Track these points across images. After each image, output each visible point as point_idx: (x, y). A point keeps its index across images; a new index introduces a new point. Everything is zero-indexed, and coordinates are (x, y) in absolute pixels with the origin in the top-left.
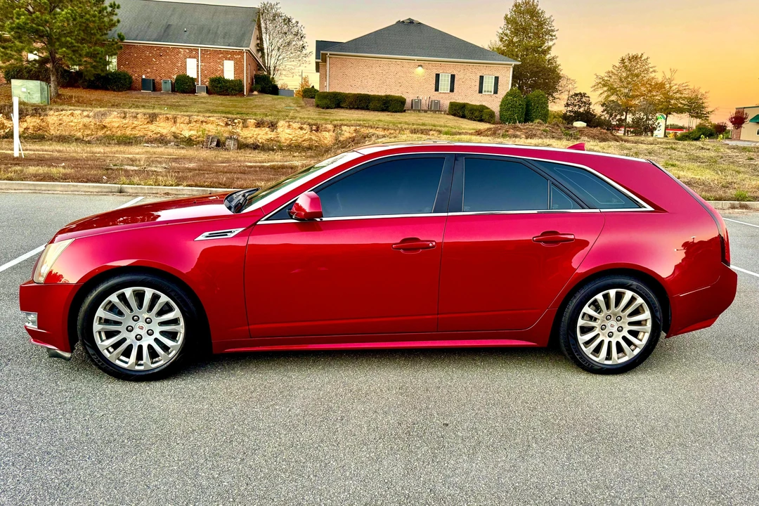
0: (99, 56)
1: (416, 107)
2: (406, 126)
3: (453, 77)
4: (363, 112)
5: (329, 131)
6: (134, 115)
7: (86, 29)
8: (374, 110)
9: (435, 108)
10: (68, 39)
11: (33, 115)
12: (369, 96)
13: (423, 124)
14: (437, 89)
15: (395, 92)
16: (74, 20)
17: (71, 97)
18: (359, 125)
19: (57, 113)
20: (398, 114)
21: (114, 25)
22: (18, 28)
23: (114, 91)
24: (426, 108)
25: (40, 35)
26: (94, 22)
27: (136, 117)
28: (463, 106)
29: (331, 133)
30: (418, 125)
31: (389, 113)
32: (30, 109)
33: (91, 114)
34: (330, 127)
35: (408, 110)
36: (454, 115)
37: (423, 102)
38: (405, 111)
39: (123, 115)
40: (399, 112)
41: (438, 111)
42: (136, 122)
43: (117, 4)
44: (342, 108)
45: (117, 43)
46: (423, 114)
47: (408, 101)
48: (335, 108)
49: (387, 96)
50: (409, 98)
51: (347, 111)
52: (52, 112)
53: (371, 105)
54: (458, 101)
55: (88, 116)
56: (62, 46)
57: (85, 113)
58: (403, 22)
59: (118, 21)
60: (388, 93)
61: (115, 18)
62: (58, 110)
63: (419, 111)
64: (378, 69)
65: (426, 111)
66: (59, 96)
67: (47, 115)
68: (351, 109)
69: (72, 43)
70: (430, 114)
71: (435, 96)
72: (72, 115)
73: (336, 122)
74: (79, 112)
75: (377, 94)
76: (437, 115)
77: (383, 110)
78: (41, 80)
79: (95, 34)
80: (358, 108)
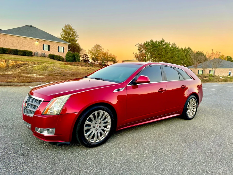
1: (36, 55)
2: (35, 61)
3: (49, 46)
4: (16, 55)
5: (3, 62)
8: (20, 55)
9: (43, 55)
12: (18, 50)
13: (41, 61)
14: (44, 49)
15: (28, 49)
18: (16, 60)
20: (30, 57)
24: (40, 55)
28: (54, 56)
29: (4, 63)
30: (39, 61)
31: (26, 56)
34: (4, 60)
35: (34, 56)
36: (51, 58)
37: (39, 53)
38: (32, 56)
40: (30, 56)
41: (45, 57)
44: (6, 54)
46: (39, 57)
47: (33, 53)
48: (3, 54)
49: (25, 51)
50: (34, 51)
51: (9, 55)
53: (19, 53)
54: (51, 54)
58: (28, 26)
60: (25, 49)
63: (38, 56)
64: (20, 41)
65: (40, 57)
68: (10, 54)
70: (42, 58)
71: (43, 52)
73: (6, 59)
75: (21, 49)
76: (45, 58)
77: (24, 55)
80: (13, 54)
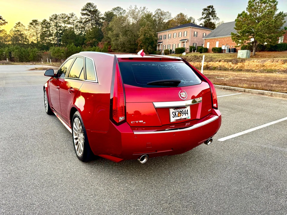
0: (273, 38)
6: (277, 61)
7: (268, 28)
10: (260, 33)
11: (240, 62)
16: (264, 25)
17: (259, 55)
19: (248, 61)
21: (283, 24)
22: (243, 32)
23: (279, 51)
25: (250, 33)
26: (272, 24)
27: (278, 61)
32: (240, 60)
33: (260, 61)
39: (272, 61)
42: (277, 64)
43: (285, 14)
45: (283, 31)
52: (247, 61)
55: (259, 62)
56: (257, 36)
57: (258, 61)
59: (285, 22)
61: (283, 21)
62: (249, 60)
66: (255, 55)
67: (245, 62)
69: (261, 34)
72: (253, 61)
74: (256, 60)
78: (248, 50)
79: (272, 29)
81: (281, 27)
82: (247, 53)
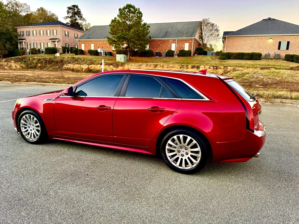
0: (143, 45)
1: (267, 57)
2: (259, 66)
3: (288, 43)
4: (240, 60)
5: (221, 69)
6: (150, 65)
7: (138, 36)
8: (245, 59)
9: (277, 57)
10: (133, 40)
11: (121, 66)
12: (243, 53)
13: (269, 65)
14: (279, 49)
15: (257, 51)
16: (135, 33)
17: (133, 60)
18: (236, 66)
19: (128, 65)
20: (257, 61)
21: (148, 33)
22: (119, 37)
23: (147, 57)
24: (272, 58)
25: (125, 39)
26: (141, 33)
27: (150, 66)
28: (293, 56)
30: (266, 65)
31: (253, 61)
32: (120, 64)
33: (137, 65)
34: (222, 67)
35: (263, 59)
36: (287, 60)
37: (271, 55)
38: (261, 59)
39: (147, 65)
40: (258, 60)
41: (279, 59)
42: (150, 68)
43: (149, 26)
44: (231, 59)
45: (149, 40)
46: (271, 60)
47: (263, 54)
48: (227, 59)
49: (252, 53)
50: (264, 54)
51: (233, 60)
52: (126, 65)
53: (244, 57)
54: (290, 54)
55: (136, 66)
56: (131, 42)
57: (136, 65)
58: (265, 19)
59: (149, 32)
60: (254, 51)
61: (148, 31)
62: (128, 64)
63: (268, 59)
64: (249, 41)
65: (272, 59)
66: (130, 59)
67: (124, 66)
68: (235, 59)
69: (134, 41)
70: (274, 61)
71: (278, 52)
72: (132, 65)
73: (225, 65)
74: (134, 64)
75: (248, 52)
76: (278, 61)
77: (250, 59)
78: (125, 54)
79: (141, 37)
80: (238, 59)
81: (147, 36)
82: (125, 57)
